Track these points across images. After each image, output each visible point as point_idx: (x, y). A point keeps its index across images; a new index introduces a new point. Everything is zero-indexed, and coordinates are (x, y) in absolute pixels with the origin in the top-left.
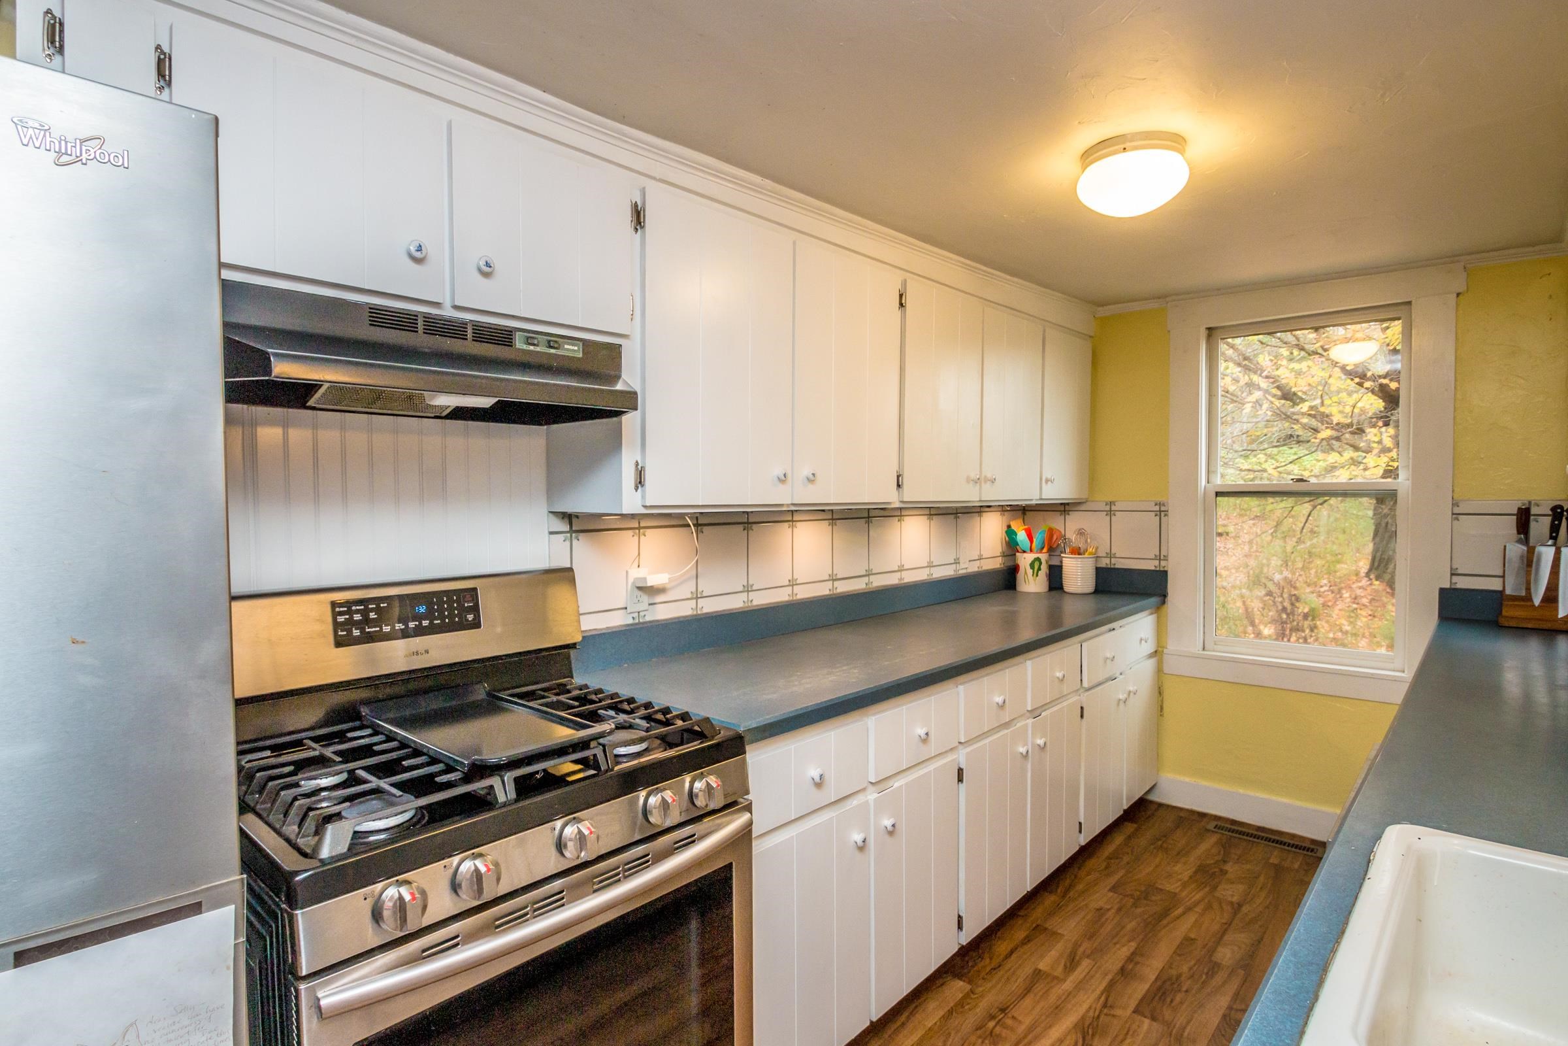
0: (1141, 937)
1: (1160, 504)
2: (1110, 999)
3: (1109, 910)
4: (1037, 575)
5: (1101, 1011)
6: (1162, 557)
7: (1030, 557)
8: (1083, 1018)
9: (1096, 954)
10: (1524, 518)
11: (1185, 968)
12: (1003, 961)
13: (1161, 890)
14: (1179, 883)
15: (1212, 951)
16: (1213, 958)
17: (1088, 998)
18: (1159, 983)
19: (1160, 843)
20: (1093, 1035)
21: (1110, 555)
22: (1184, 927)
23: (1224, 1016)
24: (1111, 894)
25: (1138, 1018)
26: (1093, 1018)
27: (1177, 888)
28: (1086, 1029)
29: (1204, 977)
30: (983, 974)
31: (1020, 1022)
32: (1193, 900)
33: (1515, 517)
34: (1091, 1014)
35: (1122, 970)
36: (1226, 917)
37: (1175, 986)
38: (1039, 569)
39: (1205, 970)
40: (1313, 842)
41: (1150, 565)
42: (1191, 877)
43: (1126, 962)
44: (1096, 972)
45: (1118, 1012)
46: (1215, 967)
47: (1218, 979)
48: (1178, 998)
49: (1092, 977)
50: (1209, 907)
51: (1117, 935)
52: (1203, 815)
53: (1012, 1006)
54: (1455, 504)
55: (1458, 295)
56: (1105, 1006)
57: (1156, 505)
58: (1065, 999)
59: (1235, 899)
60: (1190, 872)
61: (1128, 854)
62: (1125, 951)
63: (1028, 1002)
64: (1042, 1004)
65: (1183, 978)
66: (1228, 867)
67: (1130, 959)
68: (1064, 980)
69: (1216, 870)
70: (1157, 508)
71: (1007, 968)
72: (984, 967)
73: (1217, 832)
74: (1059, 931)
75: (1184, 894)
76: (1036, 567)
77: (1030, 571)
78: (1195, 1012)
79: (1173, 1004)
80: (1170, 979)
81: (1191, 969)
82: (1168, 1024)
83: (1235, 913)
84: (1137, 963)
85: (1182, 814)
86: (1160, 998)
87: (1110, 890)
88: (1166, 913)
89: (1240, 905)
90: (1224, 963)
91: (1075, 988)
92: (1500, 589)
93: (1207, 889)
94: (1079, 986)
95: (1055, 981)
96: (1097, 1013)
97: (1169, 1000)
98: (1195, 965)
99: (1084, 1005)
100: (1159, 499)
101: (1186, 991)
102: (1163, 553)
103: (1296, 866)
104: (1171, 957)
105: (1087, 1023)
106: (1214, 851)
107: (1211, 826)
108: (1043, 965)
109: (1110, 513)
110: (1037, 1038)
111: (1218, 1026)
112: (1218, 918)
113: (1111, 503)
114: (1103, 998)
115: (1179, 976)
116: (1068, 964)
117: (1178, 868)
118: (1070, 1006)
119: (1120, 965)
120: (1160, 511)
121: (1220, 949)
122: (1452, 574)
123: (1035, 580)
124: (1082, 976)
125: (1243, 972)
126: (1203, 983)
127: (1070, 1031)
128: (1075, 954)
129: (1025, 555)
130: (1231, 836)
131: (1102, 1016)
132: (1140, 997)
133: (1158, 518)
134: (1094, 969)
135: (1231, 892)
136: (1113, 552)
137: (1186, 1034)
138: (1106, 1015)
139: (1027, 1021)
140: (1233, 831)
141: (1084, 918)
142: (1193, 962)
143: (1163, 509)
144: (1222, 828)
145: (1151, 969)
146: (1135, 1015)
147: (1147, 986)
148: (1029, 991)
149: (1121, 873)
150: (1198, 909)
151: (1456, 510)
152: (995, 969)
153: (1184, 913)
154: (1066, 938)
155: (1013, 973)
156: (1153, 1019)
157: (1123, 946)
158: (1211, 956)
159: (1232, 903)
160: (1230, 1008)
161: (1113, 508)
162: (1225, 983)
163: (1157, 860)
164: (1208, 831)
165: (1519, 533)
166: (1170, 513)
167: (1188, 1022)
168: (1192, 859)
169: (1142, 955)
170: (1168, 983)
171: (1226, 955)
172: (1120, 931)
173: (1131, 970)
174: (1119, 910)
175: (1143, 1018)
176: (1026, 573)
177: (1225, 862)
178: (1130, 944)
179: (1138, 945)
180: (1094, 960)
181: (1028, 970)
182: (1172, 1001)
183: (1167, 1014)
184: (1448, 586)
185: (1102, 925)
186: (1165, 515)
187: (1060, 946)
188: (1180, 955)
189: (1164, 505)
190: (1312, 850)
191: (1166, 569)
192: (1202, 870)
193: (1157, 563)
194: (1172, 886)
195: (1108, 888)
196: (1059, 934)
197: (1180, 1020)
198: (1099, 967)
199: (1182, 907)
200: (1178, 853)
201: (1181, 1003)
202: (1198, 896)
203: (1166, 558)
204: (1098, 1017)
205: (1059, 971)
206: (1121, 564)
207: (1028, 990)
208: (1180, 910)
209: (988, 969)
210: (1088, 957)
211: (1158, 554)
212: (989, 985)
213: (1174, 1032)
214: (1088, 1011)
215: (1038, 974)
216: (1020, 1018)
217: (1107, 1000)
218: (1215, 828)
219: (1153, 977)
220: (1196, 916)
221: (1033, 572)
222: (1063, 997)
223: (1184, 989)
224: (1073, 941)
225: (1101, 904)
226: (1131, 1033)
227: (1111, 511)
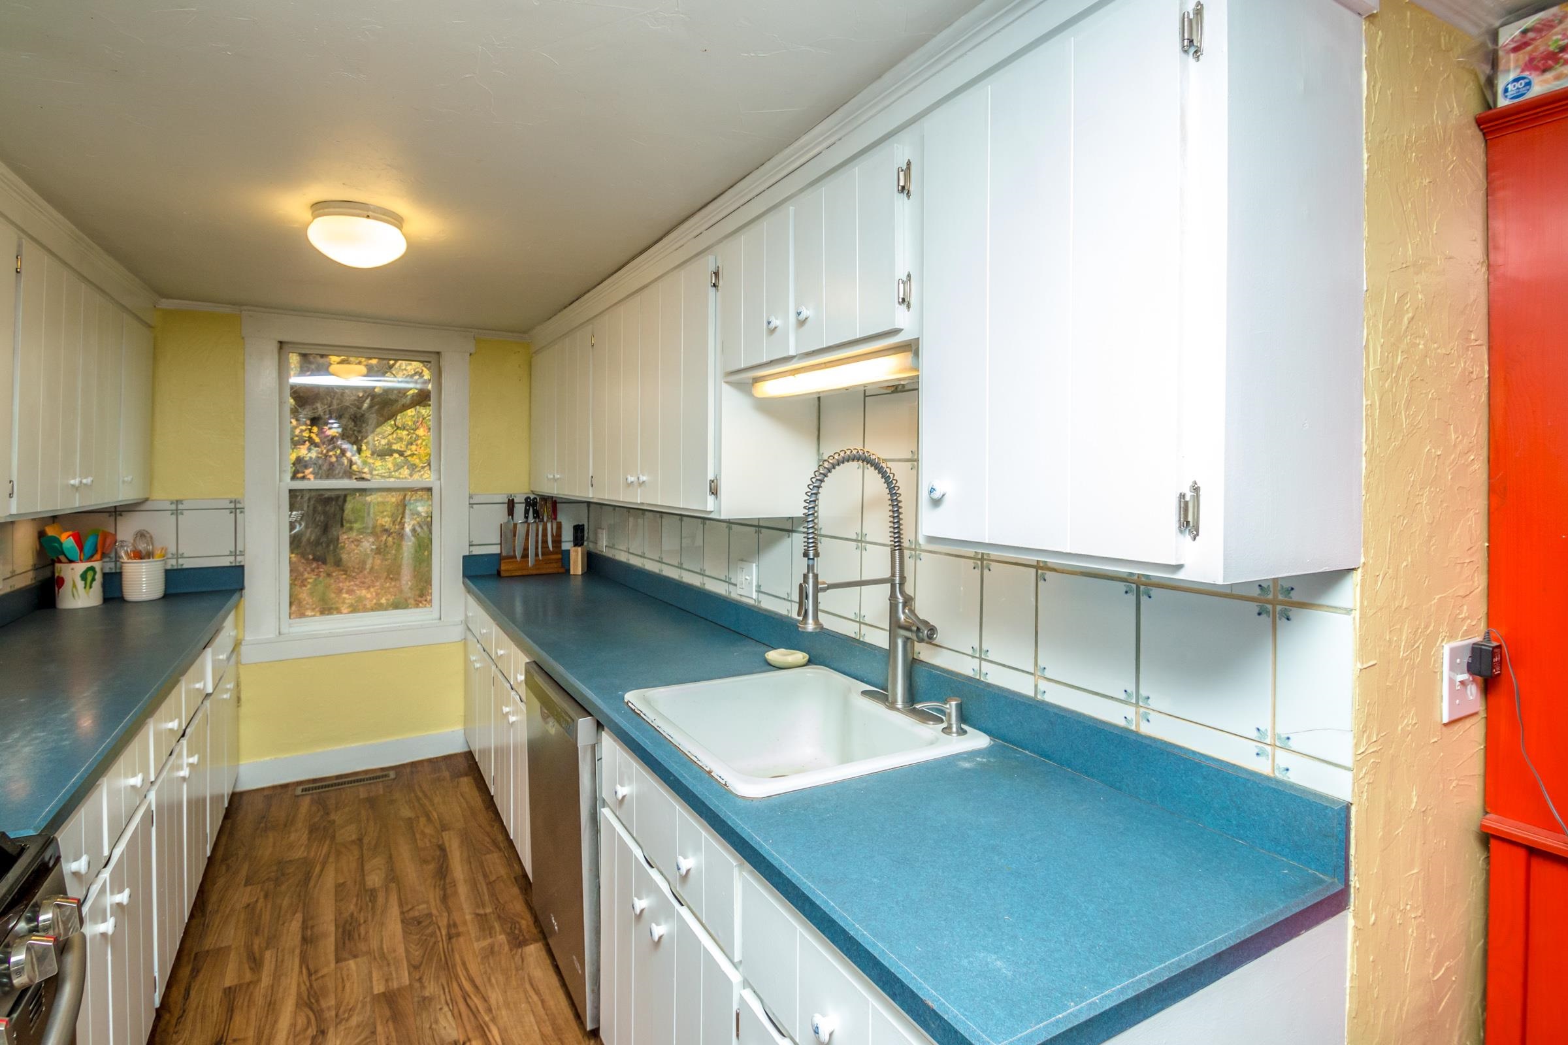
0: (301, 905)
1: (235, 502)
2: (311, 967)
3: (257, 901)
4: (91, 587)
5: (310, 981)
6: (238, 553)
7: (81, 567)
8: (299, 995)
9: (272, 941)
10: (511, 505)
11: (352, 907)
12: (184, 1005)
13: (290, 861)
14: (303, 848)
15: (363, 883)
16: (367, 888)
17: (291, 978)
18: (340, 930)
19: (262, 825)
20: (317, 1001)
21: (177, 556)
22: (330, 879)
23: (403, 921)
24: (249, 888)
25: (343, 964)
26: (308, 990)
27: (304, 852)
28: (308, 1001)
29: (370, 904)
30: (171, 1030)
31: (245, 1039)
32: (323, 854)
33: (506, 505)
34: (303, 988)
35: (305, 940)
36: (356, 853)
37: (354, 924)
38: (93, 579)
39: (368, 899)
40: (382, 769)
41: (226, 562)
42: (309, 839)
43: (303, 931)
44: (283, 956)
45: (325, 971)
46: (373, 893)
47: (381, 900)
48: (363, 932)
49: (282, 961)
50: (339, 854)
51: (279, 917)
52: (285, 787)
53: (225, 1034)
54: (471, 497)
55: (470, 355)
56: (310, 975)
57: (231, 502)
58: (272, 993)
59: (354, 837)
60: (305, 836)
61: (240, 847)
62: (295, 925)
63: (238, 1018)
64: (253, 1012)
65: (355, 914)
66: (333, 817)
67: (305, 926)
68: (259, 980)
69: (324, 824)
70: (232, 506)
71: (194, 1006)
72: (168, 1022)
73: (307, 794)
74: (223, 945)
75: (312, 854)
76: (89, 578)
77: (80, 584)
78: (381, 931)
79: (362, 937)
80: (346, 921)
81: (356, 904)
82: (369, 953)
83: (361, 848)
84: (313, 927)
85: (266, 793)
86: (349, 939)
87: (245, 885)
88: (307, 877)
89: (360, 840)
90: (376, 885)
91: (274, 978)
92: (499, 552)
93: (328, 842)
94: (277, 976)
95: (252, 987)
96: (308, 984)
97: (356, 936)
98: (357, 900)
99: (292, 985)
100: (233, 497)
101: (365, 922)
102: (238, 549)
103: (381, 792)
104: (336, 906)
105: (306, 998)
106: (314, 808)
107: (299, 791)
108: (229, 981)
109: (176, 512)
110: (271, 1038)
111: (403, 929)
112: (351, 858)
113: (178, 502)
114: (304, 971)
115: (352, 915)
116: (253, 965)
117: (293, 837)
118: (280, 995)
119: (300, 937)
120: (236, 509)
121: (367, 878)
122: (470, 545)
123: (88, 593)
124: (273, 966)
125: (394, 884)
126: (372, 909)
127: (295, 1013)
128: (253, 954)
129: (73, 565)
130: (319, 793)
131: (315, 984)
132: (333, 948)
133: (233, 515)
134: (279, 954)
135: (348, 833)
136: (180, 552)
137: (385, 950)
138: (316, 980)
139: (251, 1033)
140: (319, 788)
141: (238, 921)
142: (355, 899)
143: (238, 506)
144: (308, 789)
145: (327, 923)
146: (340, 964)
147: (332, 939)
148: (232, 1011)
149: (246, 866)
150: (331, 859)
151: (472, 502)
152: (181, 1017)
153: (322, 871)
154: (233, 947)
155: (204, 1006)
156: (355, 957)
157: (291, 921)
158: (364, 886)
159: (353, 842)
160: (402, 913)
161: (180, 507)
162: (387, 899)
163: (271, 840)
164: (298, 796)
165: (509, 515)
166: (246, 510)
167: (382, 941)
168: (300, 824)
169: (312, 918)
170: (347, 925)
171: (375, 879)
172: (280, 912)
173: (311, 935)
174: (266, 896)
175: (347, 962)
176: (74, 585)
177: (328, 814)
178: (296, 915)
179: (303, 913)
180: (274, 947)
181: (217, 996)
182: (359, 935)
183: (362, 947)
184: (467, 554)
185: (260, 916)
186: (241, 512)
187: (233, 956)
188: (342, 900)
189: (239, 502)
190: (386, 776)
191: (242, 564)
192: (313, 829)
193: (232, 559)
194: (299, 853)
195: (243, 883)
196: (226, 947)
197: (374, 944)
198: (283, 950)
199: (318, 866)
200: (285, 826)
201: (367, 932)
202: (325, 850)
203: (242, 553)
204: (311, 986)
205: (248, 976)
206: (187, 564)
207: (230, 1011)
208: (318, 869)
209: (174, 1022)
210: (267, 948)
211: (233, 550)
212: (187, 1034)
213: (376, 955)
214: (299, 985)
215: (229, 992)
216: (241, 1036)
217: (308, 969)
218: (302, 791)
219: (333, 929)
220: (334, 865)
221: (86, 584)
222: (269, 993)
223: (362, 921)
224: (243, 943)
225: (245, 900)
226: (345, 978)
227: (177, 510)
